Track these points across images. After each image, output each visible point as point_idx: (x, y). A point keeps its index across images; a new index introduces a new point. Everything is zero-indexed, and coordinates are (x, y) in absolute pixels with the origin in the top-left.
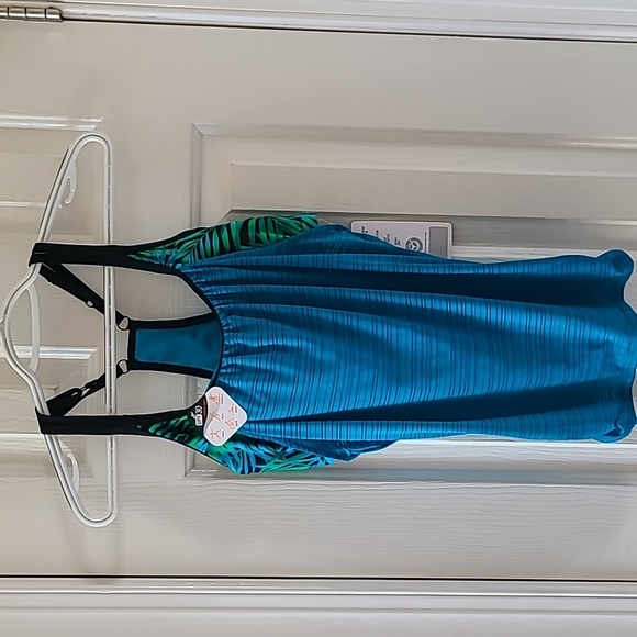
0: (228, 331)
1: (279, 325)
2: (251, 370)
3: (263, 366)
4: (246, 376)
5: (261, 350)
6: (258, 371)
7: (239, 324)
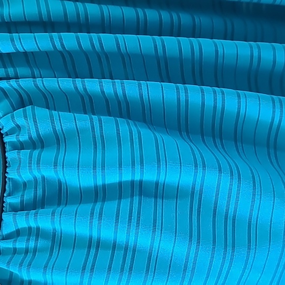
0: (20, 147)
1: (146, 133)
2: (75, 242)
3: (107, 233)
4: (64, 255)
5: (100, 194)
6: (94, 244)
7: (45, 129)
